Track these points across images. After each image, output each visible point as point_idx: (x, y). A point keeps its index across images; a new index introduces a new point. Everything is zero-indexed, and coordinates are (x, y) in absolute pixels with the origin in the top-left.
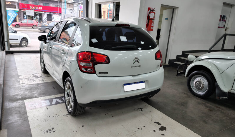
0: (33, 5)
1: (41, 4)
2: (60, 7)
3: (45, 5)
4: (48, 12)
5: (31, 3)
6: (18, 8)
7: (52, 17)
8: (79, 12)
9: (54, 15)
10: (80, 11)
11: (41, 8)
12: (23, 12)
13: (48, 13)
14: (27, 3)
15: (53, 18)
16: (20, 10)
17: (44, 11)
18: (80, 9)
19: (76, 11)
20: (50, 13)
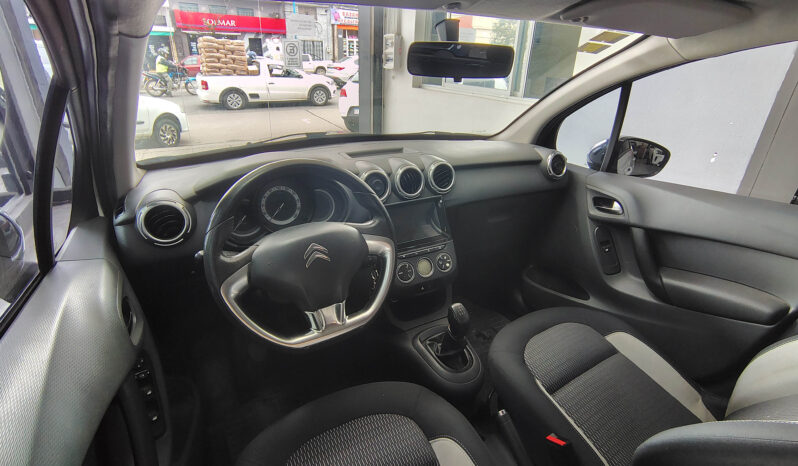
0: (210, 16)
1: (233, 12)
2: (282, 18)
3: (242, 14)
4: (251, 32)
5: (204, 9)
6: (174, 24)
7: (264, 46)
8: (331, 28)
9: (267, 40)
10: (333, 25)
11: (233, 23)
12: (188, 34)
13: (252, 36)
14: (196, 11)
15: (266, 49)
16: (178, 29)
17: (241, 29)
18: (333, 22)
19: (324, 27)
20: (258, 33)
